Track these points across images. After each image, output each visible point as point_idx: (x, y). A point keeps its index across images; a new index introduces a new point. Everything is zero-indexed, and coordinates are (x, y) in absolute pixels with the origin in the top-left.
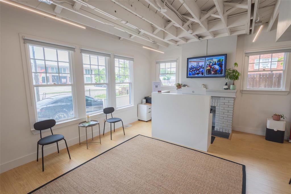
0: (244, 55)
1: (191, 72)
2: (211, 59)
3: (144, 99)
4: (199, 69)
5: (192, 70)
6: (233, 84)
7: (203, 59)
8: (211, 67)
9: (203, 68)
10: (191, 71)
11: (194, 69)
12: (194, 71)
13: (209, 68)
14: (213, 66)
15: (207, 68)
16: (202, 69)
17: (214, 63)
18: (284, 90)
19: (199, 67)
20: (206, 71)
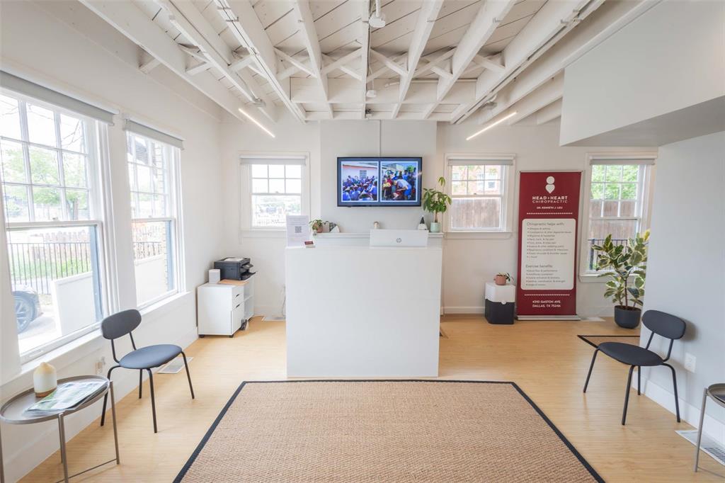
0: (446, 163)
1: (348, 191)
2: (392, 165)
3: (211, 268)
4: (366, 187)
5: (351, 188)
6: (436, 221)
7: (376, 164)
8: (392, 183)
9: (376, 184)
10: (348, 189)
11: (356, 186)
12: (356, 189)
13: (388, 185)
14: (396, 182)
15: (385, 185)
16: (373, 187)
17: (398, 175)
18: (505, 231)
19: (366, 181)
20: (383, 191)
